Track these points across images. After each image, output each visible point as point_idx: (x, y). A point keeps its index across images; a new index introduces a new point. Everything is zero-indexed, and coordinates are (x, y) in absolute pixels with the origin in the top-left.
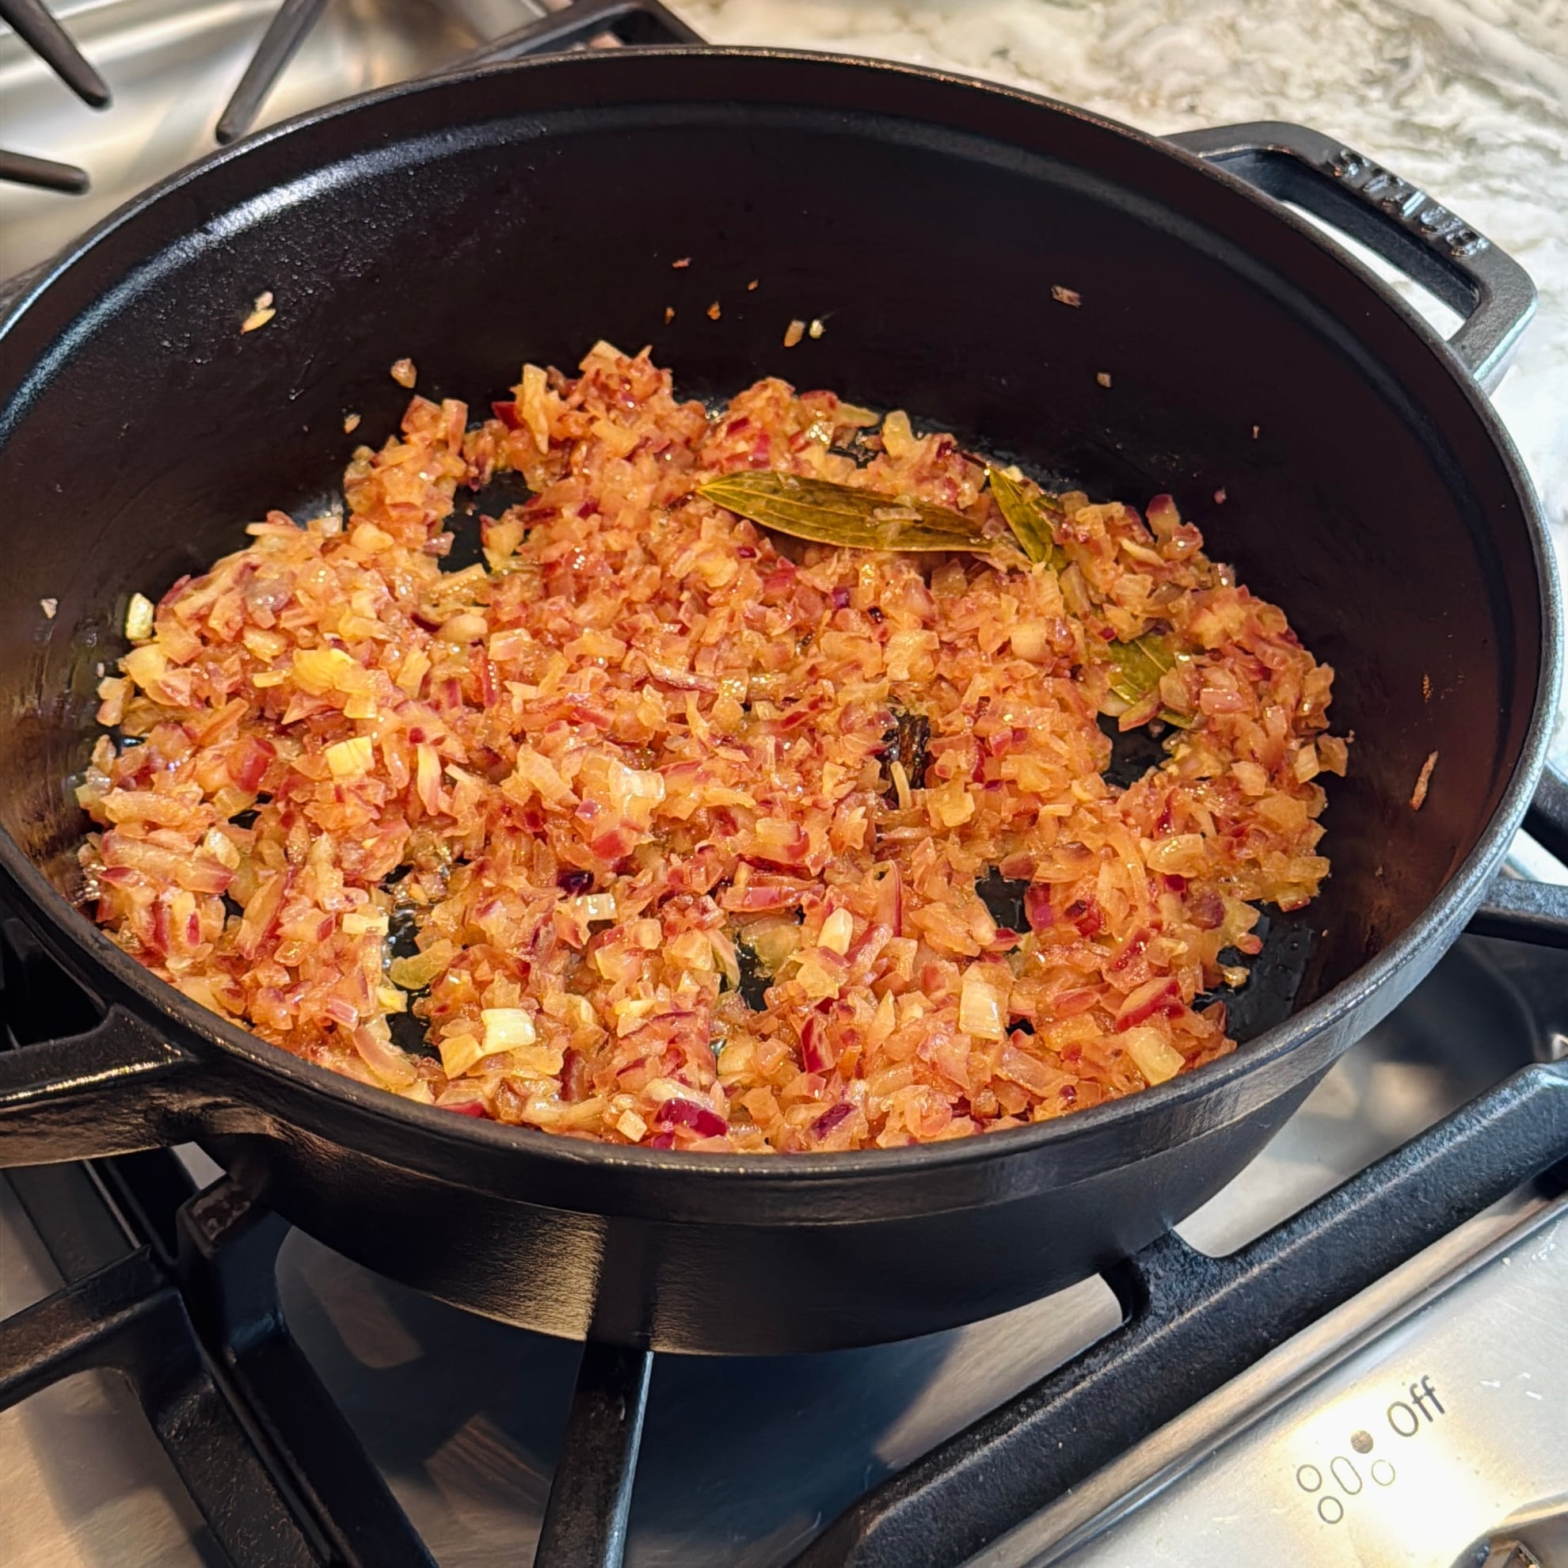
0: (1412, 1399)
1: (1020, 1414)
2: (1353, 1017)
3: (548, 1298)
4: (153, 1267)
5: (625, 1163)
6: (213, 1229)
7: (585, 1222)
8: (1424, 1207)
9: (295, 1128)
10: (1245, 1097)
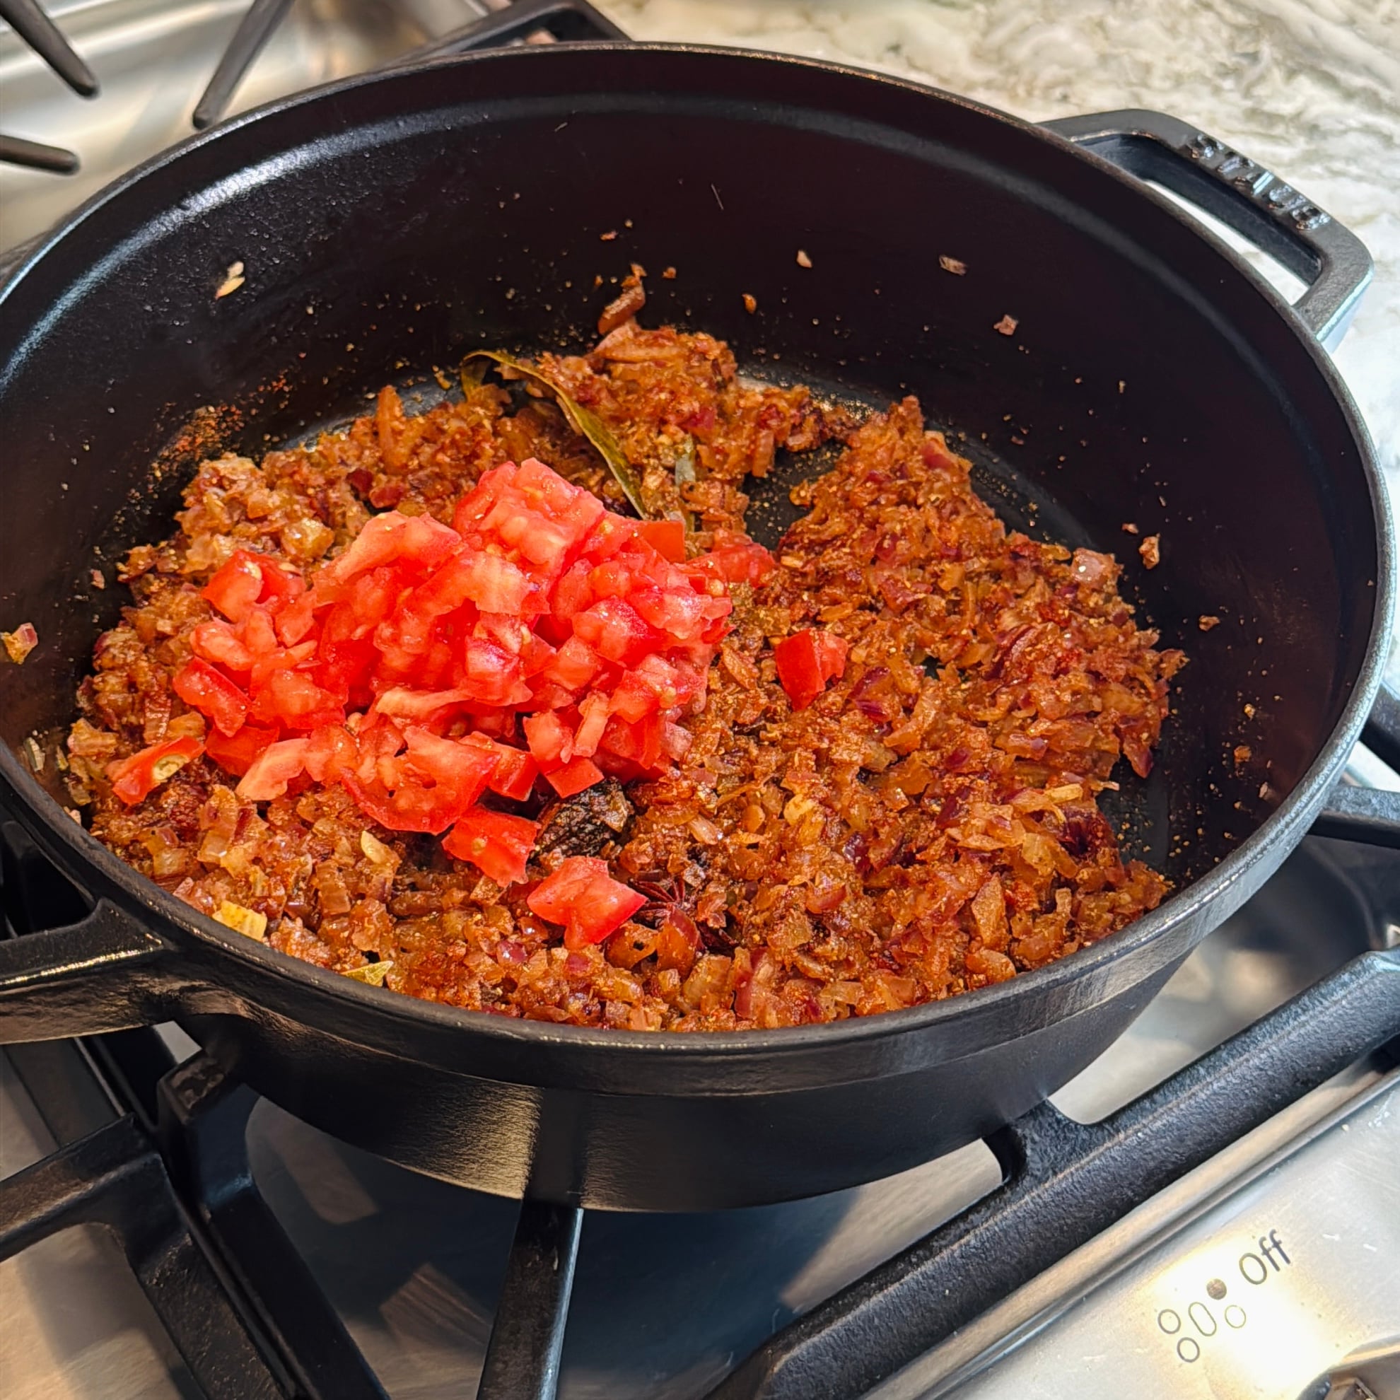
0: (1261, 1251)
1: (911, 1264)
2: (1209, 909)
3: (488, 1161)
4: (136, 1133)
5: (558, 1040)
6: (190, 1099)
7: (522, 1093)
8: (1272, 1079)
9: (263, 1008)
10: (1112, 981)
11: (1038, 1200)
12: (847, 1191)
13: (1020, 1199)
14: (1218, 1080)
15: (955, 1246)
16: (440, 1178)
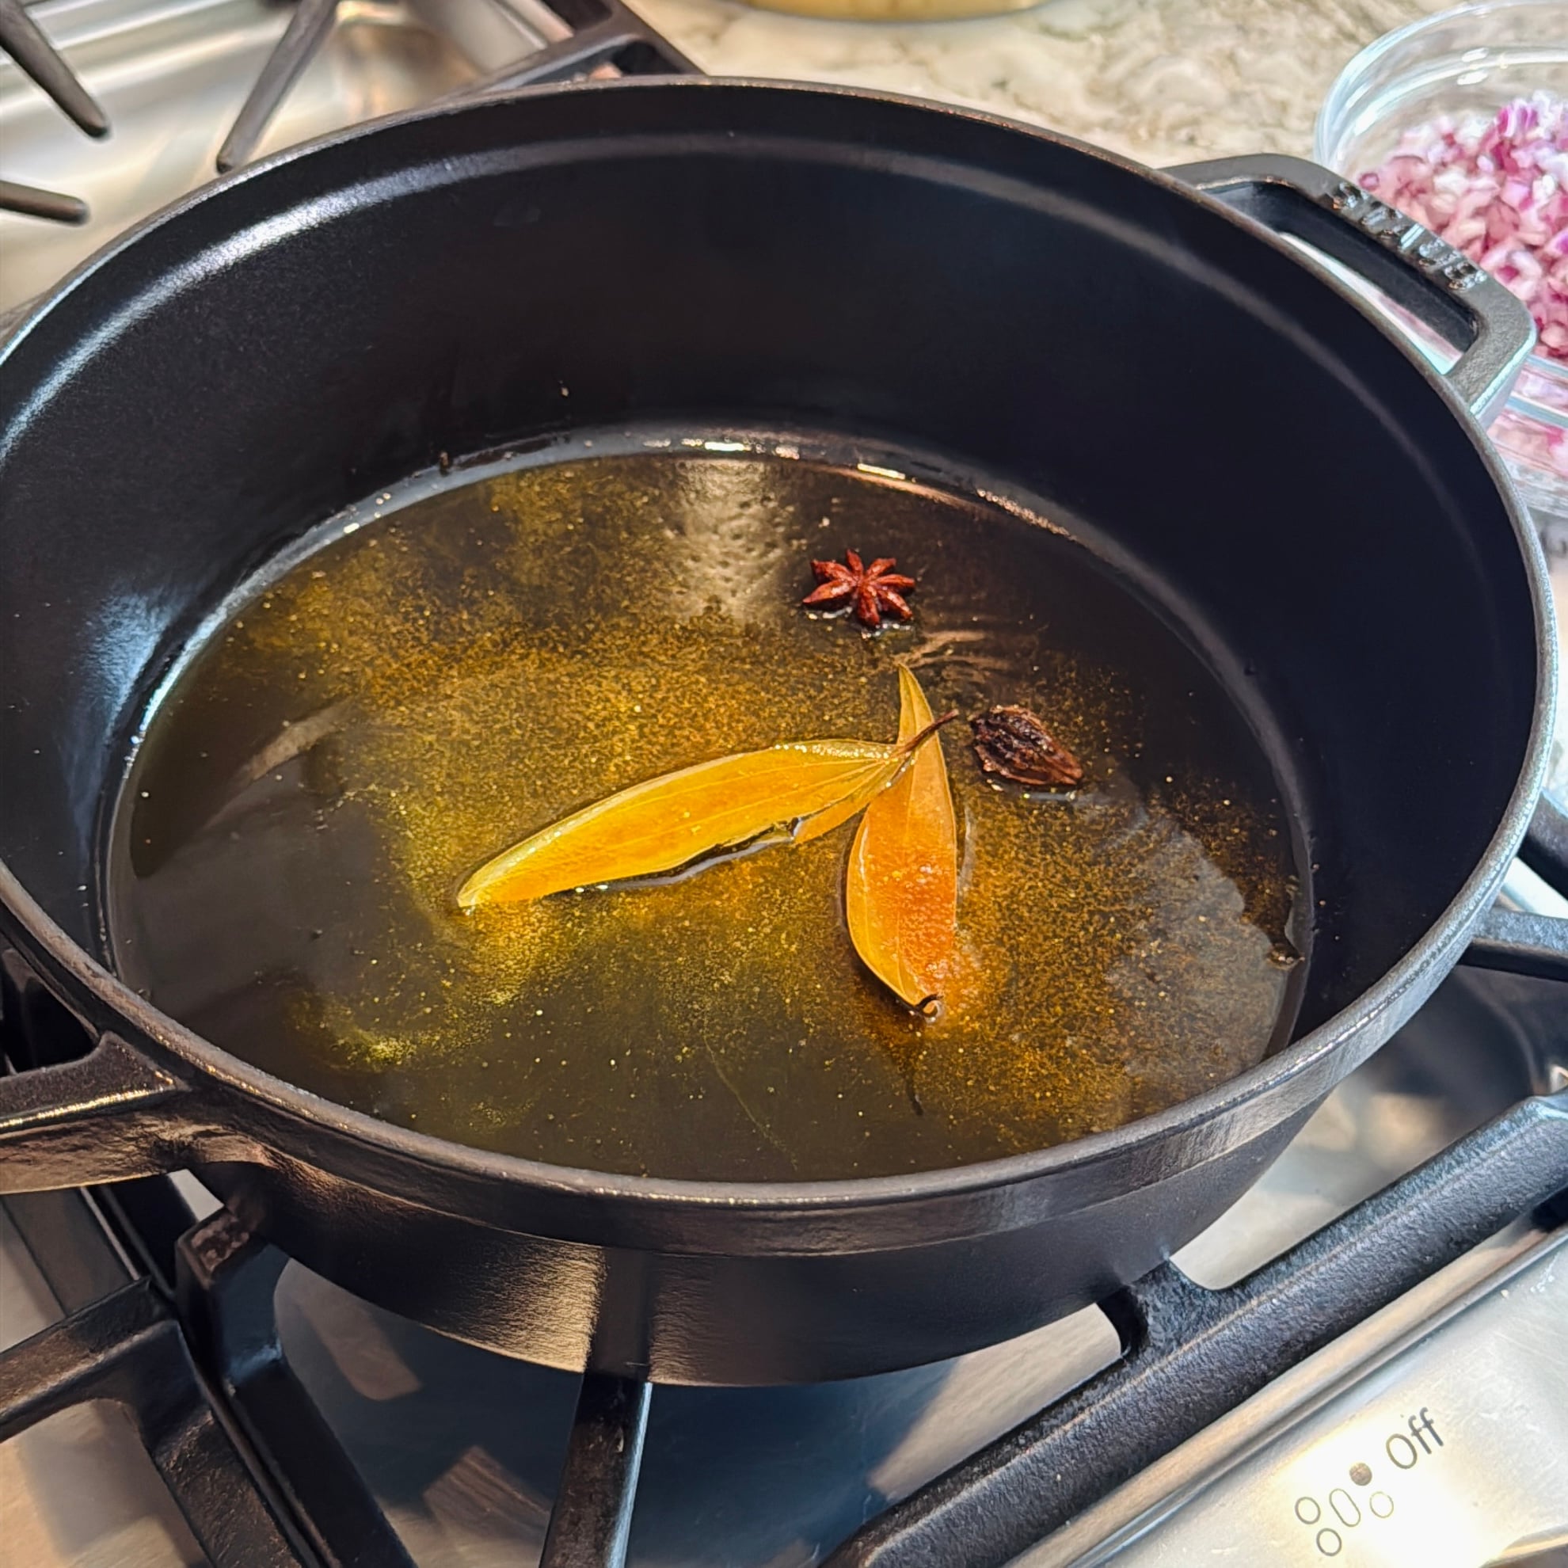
0: (1411, 1431)
1: (1018, 1445)
2: (1345, 1050)
3: (538, 1327)
4: (153, 1300)
5: (615, 1193)
6: (211, 1260)
7: (576, 1253)
8: (1422, 1239)
9: (286, 1156)
10: (1235, 1131)
11: (1161, 1375)
12: (947, 1362)
13: (1141, 1373)
14: (1361, 1240)
15: (1068, 1426)
16: (483, 1346)
